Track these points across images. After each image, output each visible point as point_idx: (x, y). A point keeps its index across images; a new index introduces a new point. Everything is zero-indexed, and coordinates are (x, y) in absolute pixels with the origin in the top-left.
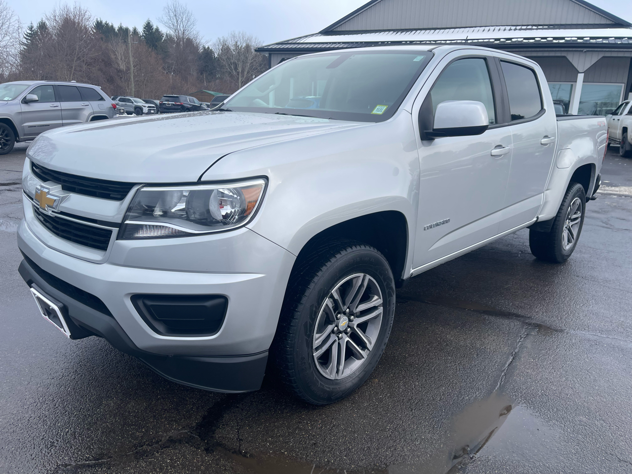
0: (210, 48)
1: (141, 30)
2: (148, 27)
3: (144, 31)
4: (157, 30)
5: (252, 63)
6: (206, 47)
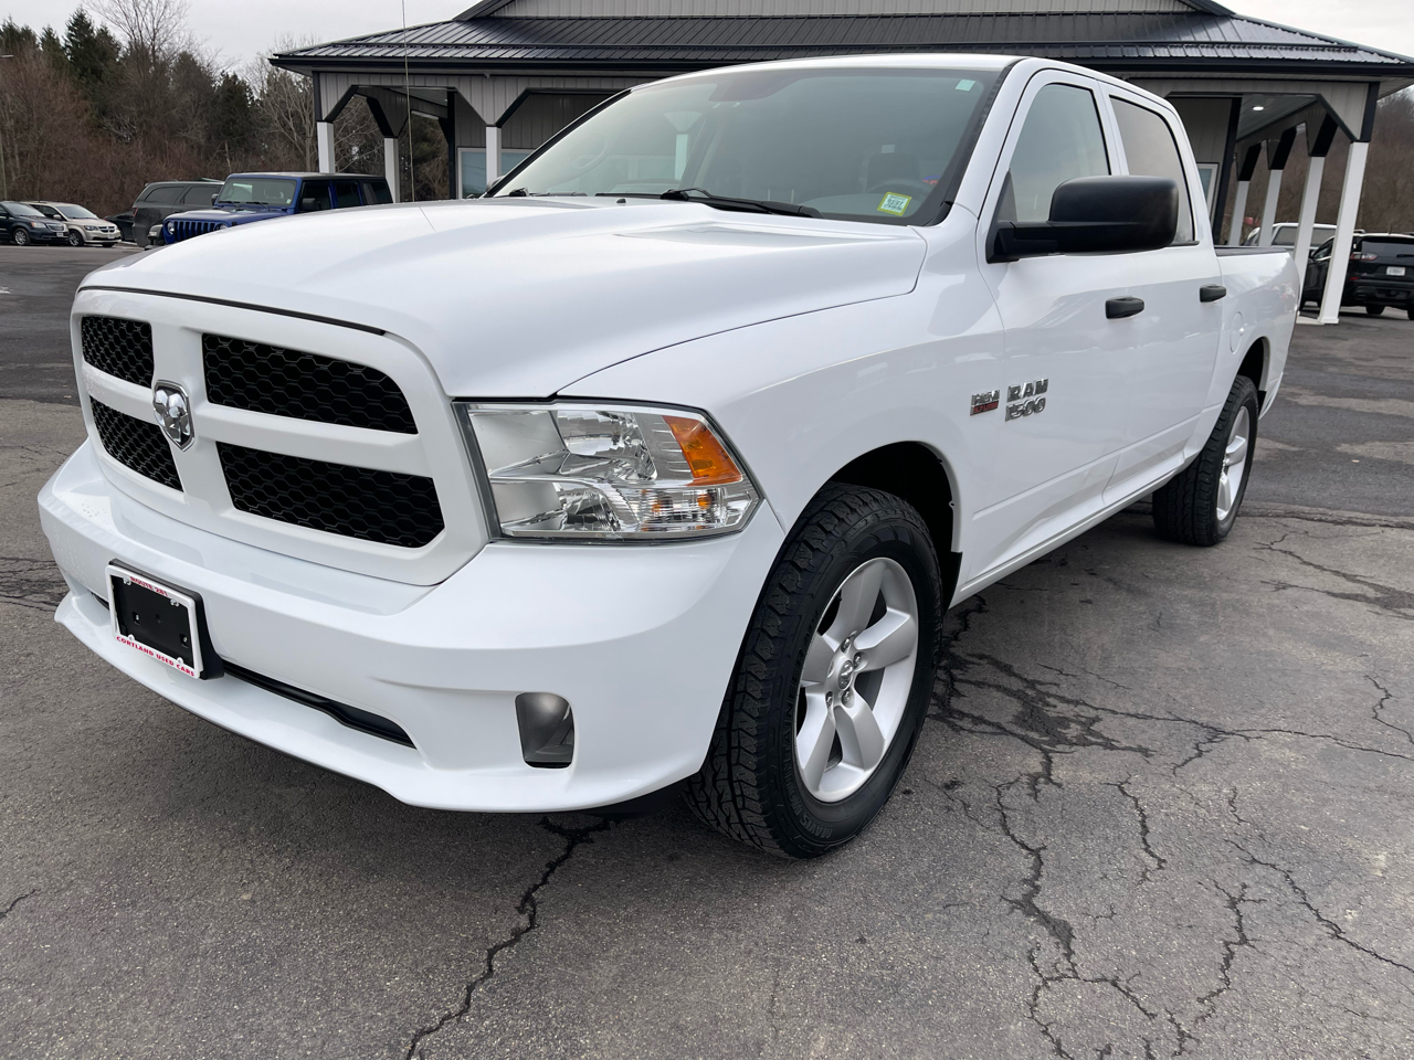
0: (240, 78)
1: (62, 35)
2: (80, 25)
3: (70, 36)
4: (104, 33)
6: (230, 74)
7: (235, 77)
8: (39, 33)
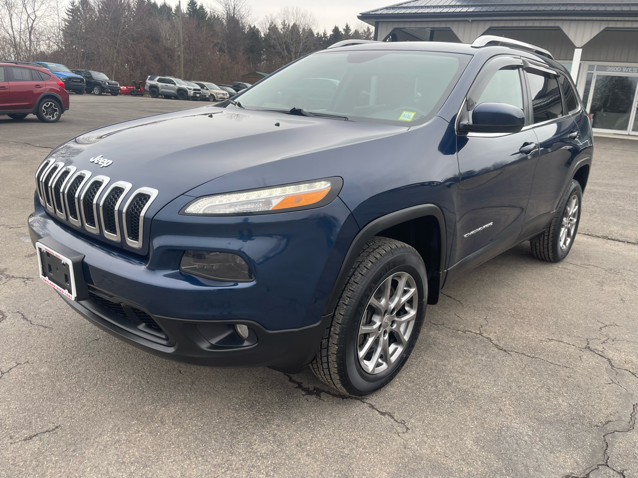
0: (257, 27)
2: (192, 3)
4: (201, 7)
5: (305, 42)
6: (252, 26)
7: (254, 27)
8: (174, 8)
